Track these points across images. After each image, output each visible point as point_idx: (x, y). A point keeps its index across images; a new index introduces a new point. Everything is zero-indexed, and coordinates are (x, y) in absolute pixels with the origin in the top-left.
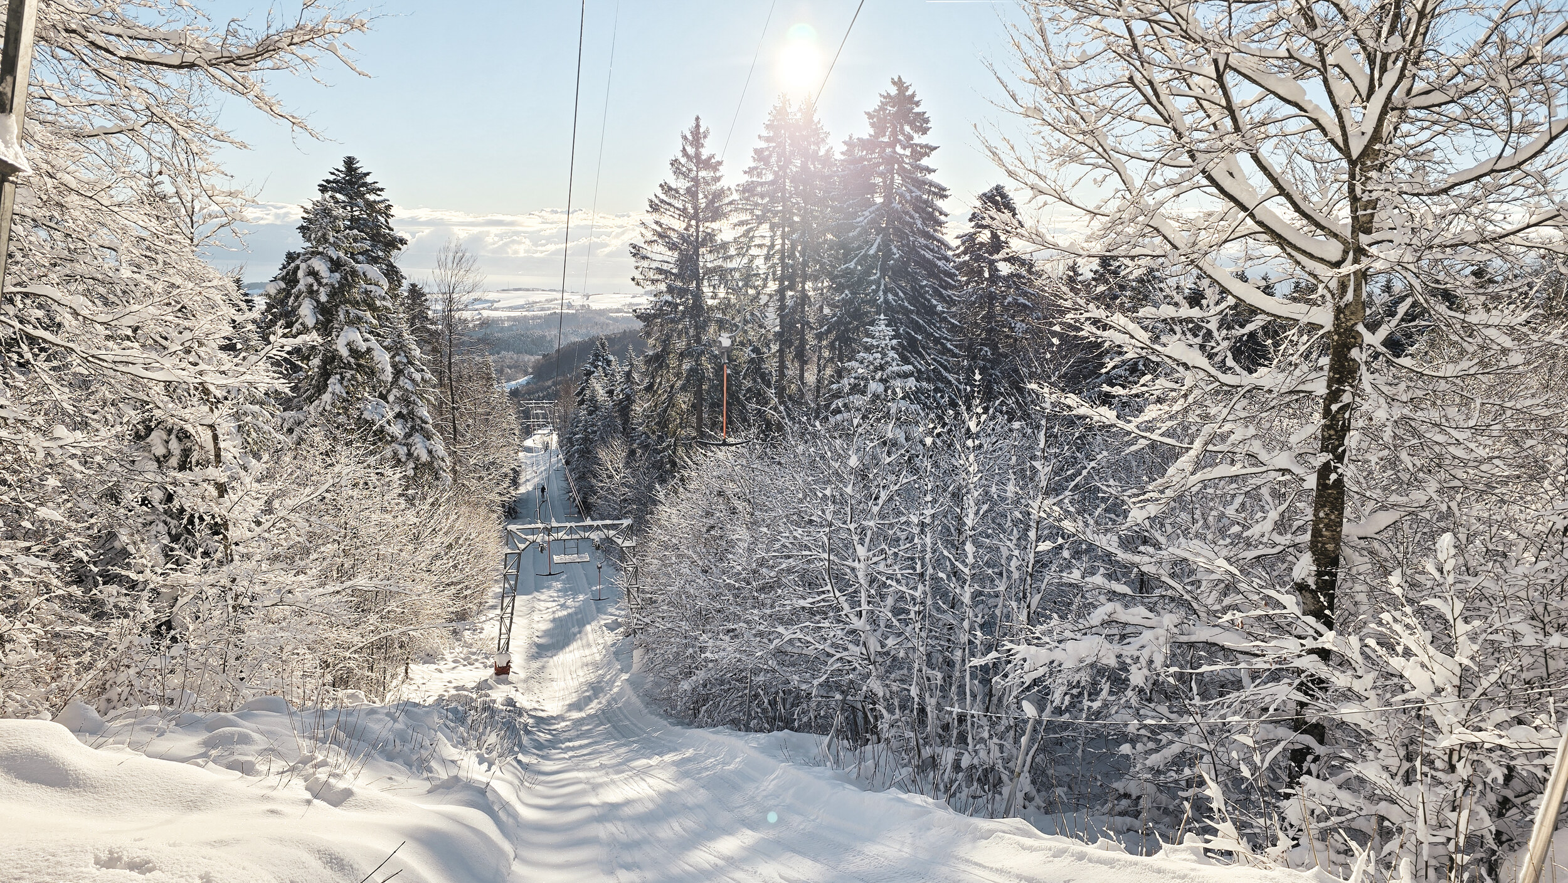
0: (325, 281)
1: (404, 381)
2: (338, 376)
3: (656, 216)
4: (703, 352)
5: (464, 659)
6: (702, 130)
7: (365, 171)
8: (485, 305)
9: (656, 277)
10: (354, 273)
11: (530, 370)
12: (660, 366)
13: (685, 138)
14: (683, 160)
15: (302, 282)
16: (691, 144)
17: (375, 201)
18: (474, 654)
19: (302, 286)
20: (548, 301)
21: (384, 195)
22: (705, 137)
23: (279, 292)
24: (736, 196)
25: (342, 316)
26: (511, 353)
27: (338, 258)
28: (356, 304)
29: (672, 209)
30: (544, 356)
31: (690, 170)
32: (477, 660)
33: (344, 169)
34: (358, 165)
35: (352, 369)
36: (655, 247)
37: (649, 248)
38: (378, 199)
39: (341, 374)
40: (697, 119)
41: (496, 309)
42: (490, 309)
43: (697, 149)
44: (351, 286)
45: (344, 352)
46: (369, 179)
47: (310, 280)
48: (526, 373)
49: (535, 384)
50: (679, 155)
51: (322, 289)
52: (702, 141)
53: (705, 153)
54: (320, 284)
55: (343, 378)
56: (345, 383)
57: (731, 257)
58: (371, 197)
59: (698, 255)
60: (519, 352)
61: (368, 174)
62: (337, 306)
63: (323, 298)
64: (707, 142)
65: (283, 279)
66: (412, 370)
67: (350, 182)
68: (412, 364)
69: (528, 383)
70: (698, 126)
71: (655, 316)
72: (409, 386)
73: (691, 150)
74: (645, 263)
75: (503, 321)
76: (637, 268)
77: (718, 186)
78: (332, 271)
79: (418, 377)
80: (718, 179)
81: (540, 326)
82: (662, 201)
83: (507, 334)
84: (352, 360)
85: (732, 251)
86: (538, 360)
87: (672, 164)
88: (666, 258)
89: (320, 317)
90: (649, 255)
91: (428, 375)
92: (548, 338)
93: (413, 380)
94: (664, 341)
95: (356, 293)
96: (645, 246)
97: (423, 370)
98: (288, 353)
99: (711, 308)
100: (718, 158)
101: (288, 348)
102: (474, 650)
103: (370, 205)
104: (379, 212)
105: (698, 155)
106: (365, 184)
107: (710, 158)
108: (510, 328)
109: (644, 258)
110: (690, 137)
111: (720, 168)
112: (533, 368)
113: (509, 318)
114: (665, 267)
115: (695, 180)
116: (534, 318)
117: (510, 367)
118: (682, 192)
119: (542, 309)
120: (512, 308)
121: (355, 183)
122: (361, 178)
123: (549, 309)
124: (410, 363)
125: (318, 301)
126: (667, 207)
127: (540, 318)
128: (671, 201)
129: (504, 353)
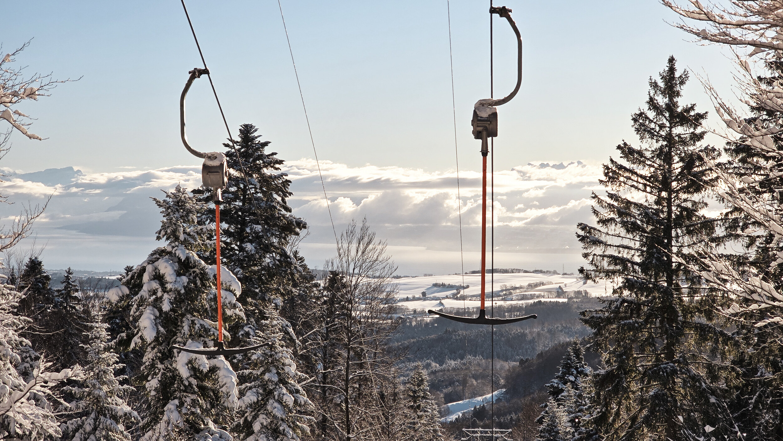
0: (169, 286)
1: (273, 406)
2: (176, 402)
3: (612, 188)
4: (674, 372)
6: (677, 75)
7: (262, 140)
8: (449, 293)
9: (612, 268)
10: (203, 276)
11: (502, 382)
12: (616, 391)
13: (654, 85)
14: (651, 114)
15: (145, 288)
16: (663, 93)
17: (270, 177)
19: (144, 292)
20: (531, 286)
21: (283, 168)
22: (682, 83)
23: (121, 299)
24: (724, 158)
25: (186, 328)
26: (478, 358)
27: (188, 258)
28: (204, 313)
29: (634, 178)
30: (522, 362)
31: (662, 126)
33: (239, 140)
34: (256, 134)
35: (194, 393)
36: (613, 229)
37: (603, 229)
38: (275, 173)
39: (180, 399)
40: (672, 60)
41: (463, 298)
42: (455, 297)
43: (671, 99)
44: (200, 292)
45: (184, 372)
46: (267, 151)
47: (155, 285)
48: (495, 386)
49: (508, 401)
50: (645, 108)
51: (166, 296)
52: (678, 88)
53: (682, 103)
54: (164, 290)
55: (182, 404)
56: (184, 411)
57: (718, 241)
58: (268, 171)
59: (670, 239)
60: (489, 356)
61: (266, 144)
62: (183, 315)
63: (166, 307)
64: (684, 90)
65: (127, 284)
66: (284, 391)
67: (245, 155)
68: (285, 383)
69: (499, 400)
70: (672, 70)
71: (609, 321)
72: (278, 412)
73: (662, 100)
74: (598, 250)
76: (586, 256)
77: (701, 145)
78: (179, 274)
79: (289, 399)
80: (700, 137)
82: (621, 167)
84: (194, 382)
85: (720, 231)
86: (514, 367)
87: (635, 120)
88: (626, 242)
89: (161, 329)
90: (603, 238)
91: (303, 398)
92: (529, 337)
93: (284, 406)
94: (620, 356)
95: (204, 300)
96: (599, 227)
97: (297, 391)
98: (51, 389)
99: (687, 311)
100: (699, 110)
101: (51, 384)
103: (266, 181)
104: (278, 190)
105: (670, 108)
106: (261, 157)
107: (688, 110)
109: (597, 242)
110: (661, 84)
111: (703, 121)
112: (507, 378)
114: (625, 254)
115: (669, 138)
116: (512, 309)
117: (475, 377)
118: (648, 154)
119: (524, 298)
121: (251, 155)
122: (258, 149)
123: (532, 297)
124: (283, 381)
125: (160, 310)
126: (627, 174)
127: (519, 309)
128: (634, 167)
129: (469, 357)
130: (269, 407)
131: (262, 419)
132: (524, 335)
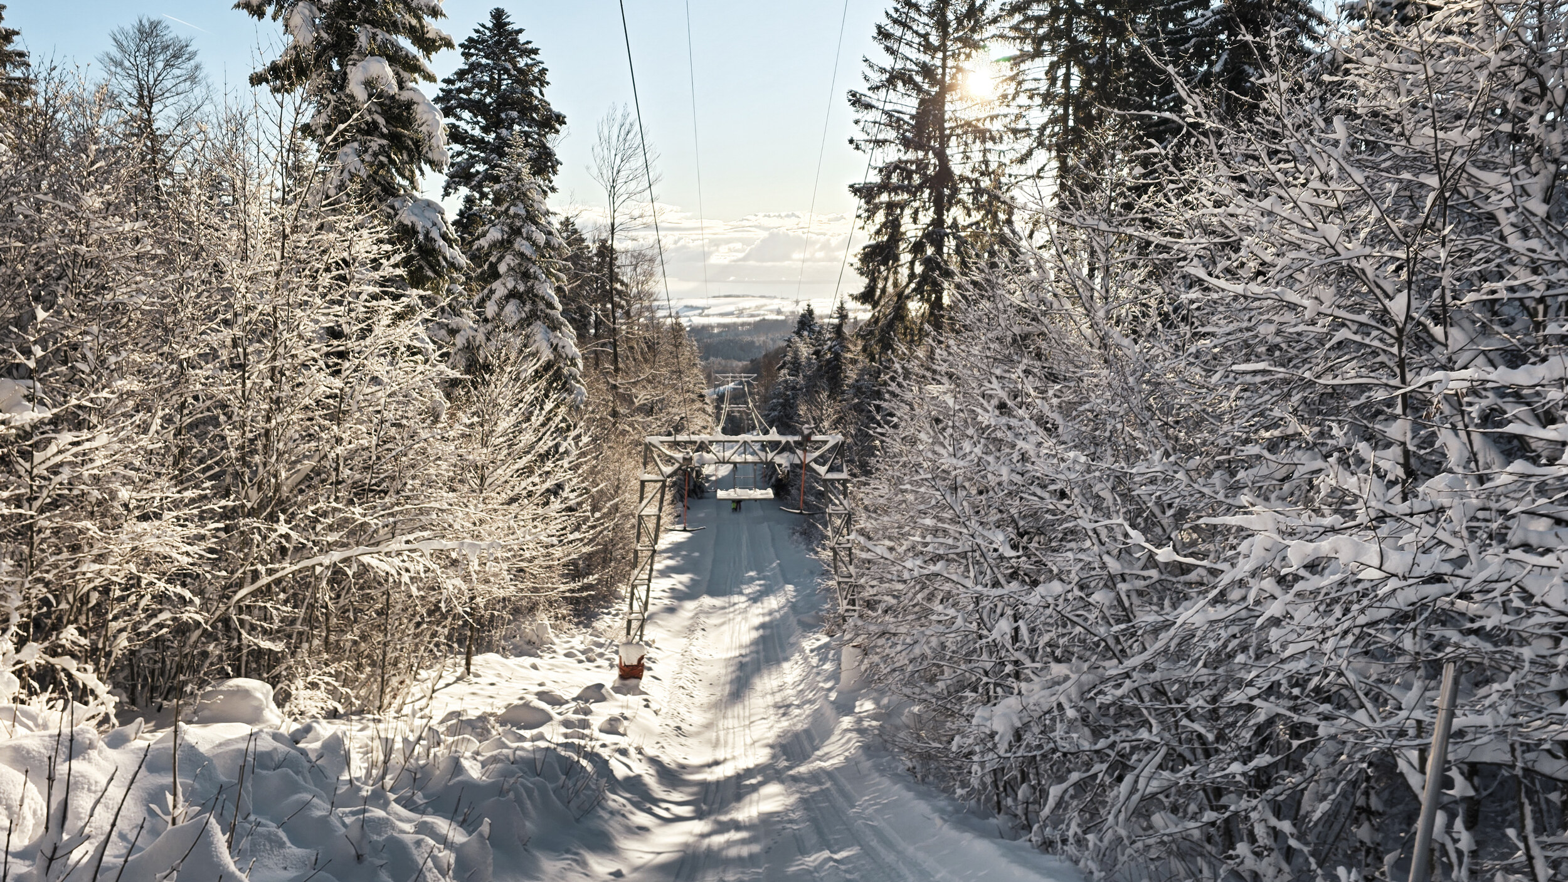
5: (583, 653)
9: (883, 136)
17: (526, 67)
18: (600, 645)
21: (539, 58)
26: (719, 359)
30: (751, 361)
32: (601, 655)
33: (490, 25)
34: (508, 20)
37: (874, 95)
39: (362, 142)
41: (707, 316)
42: (700, 315)
46: (521, 38)
58: (523, 61)
59: (944, 101)
60: (727, 358)
61: (521, 31)
67: (499, 43)
75: (712, 327)
76: (857, 122)
81: (749, 332)
83: (716, 340)
86: (745, 366)
89: (324, 35)
92: (757, 344)
102: (602, 640)
106: (515, 44)
108: (720, 334)
109: (868, 109)
113: (719, 325)
116: (743, 324)
117: (717, 372)
119: (752, 316)
120: (722, 315)
122: (512, 36)
127: (749, 324)
129: (712, 359)
130: (516, 246)
131: (509, 260)
132: (753, 342)
